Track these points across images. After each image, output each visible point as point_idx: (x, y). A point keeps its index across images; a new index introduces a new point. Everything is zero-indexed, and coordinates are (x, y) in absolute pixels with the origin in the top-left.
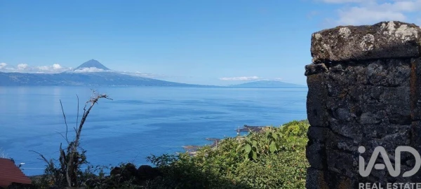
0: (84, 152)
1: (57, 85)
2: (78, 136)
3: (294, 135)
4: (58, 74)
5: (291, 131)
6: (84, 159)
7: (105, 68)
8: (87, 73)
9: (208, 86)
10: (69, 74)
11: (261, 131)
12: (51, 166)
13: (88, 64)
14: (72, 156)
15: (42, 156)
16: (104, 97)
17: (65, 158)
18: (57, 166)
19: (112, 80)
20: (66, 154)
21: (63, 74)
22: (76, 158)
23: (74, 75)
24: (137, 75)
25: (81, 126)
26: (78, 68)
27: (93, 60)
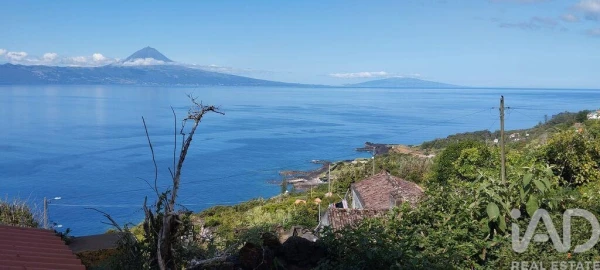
0: (189, 213)
1: (99, 83)
3: (471, 163)
5: (466, 157)
7: (166, 60)
8: (140, 66)
10: (116, 69)
11: (390, 151)
13: (143, 54)
14: (166, 221)
15: (108, 217)
16: (211, 109)
17: (154, 225)
19: (177, 77)
20: (156, 215)
21: (108, 68)
22: (174, 224)
23: (123, 69)
25: (180, 166)
26: (128, 59)
27: (149, 48)
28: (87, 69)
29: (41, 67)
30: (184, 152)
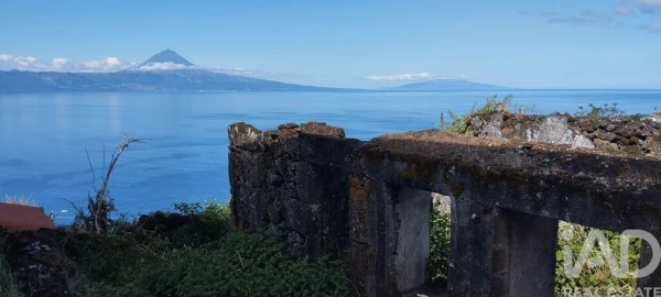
0: (112, 200)
1: (114, 90)
2: (105, 184)
4: (115, 74)
6: (112, 208)
7: (187, 63)
8: (159, 70)
9: (349, 90)
10: (131, 74)
12: (82, 213)
13: (161, 58)
14: (100, 204)
17: (93, 206)
18: (87, 213)
19: (198, 81)
20: (95, 202)
21: (123, 73)
22: (103, 207)
23: (139, 74)
24: (237, 74)
25: (108, 174)
26: (145, 64)
27: (168, 51)
28: (101, 75)
29: (51, 74)
30: (112, 167)
